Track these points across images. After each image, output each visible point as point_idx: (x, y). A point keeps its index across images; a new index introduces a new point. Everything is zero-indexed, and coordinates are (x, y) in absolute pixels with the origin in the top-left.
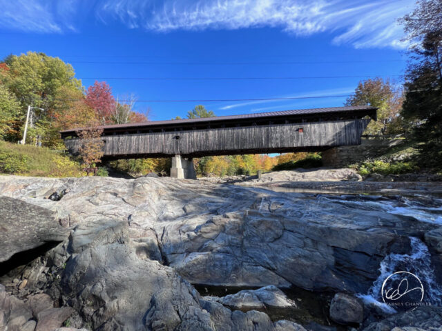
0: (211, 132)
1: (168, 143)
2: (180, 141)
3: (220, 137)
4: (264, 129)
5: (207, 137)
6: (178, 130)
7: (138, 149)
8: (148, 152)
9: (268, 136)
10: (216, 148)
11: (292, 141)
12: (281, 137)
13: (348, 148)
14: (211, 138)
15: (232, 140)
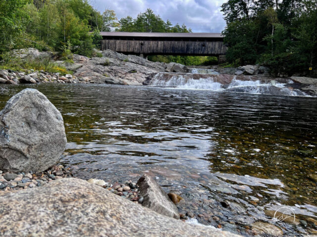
0: (159, 42)
1: (137, 47)
2: (143, 47)
3: (164, 46)
4: (186, 43)
5: (157, 46)
6: (142, 40)
7: (120, 49)
8: (126, 51)
9: (188, 47)
10: (162, 51)
11: (199, 51)
12: (194, 48)
13: (223, 56)
14: (159, 46)
15: (170, 48)
